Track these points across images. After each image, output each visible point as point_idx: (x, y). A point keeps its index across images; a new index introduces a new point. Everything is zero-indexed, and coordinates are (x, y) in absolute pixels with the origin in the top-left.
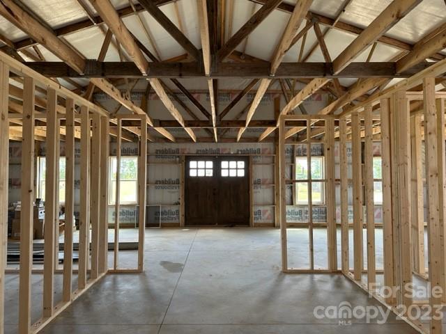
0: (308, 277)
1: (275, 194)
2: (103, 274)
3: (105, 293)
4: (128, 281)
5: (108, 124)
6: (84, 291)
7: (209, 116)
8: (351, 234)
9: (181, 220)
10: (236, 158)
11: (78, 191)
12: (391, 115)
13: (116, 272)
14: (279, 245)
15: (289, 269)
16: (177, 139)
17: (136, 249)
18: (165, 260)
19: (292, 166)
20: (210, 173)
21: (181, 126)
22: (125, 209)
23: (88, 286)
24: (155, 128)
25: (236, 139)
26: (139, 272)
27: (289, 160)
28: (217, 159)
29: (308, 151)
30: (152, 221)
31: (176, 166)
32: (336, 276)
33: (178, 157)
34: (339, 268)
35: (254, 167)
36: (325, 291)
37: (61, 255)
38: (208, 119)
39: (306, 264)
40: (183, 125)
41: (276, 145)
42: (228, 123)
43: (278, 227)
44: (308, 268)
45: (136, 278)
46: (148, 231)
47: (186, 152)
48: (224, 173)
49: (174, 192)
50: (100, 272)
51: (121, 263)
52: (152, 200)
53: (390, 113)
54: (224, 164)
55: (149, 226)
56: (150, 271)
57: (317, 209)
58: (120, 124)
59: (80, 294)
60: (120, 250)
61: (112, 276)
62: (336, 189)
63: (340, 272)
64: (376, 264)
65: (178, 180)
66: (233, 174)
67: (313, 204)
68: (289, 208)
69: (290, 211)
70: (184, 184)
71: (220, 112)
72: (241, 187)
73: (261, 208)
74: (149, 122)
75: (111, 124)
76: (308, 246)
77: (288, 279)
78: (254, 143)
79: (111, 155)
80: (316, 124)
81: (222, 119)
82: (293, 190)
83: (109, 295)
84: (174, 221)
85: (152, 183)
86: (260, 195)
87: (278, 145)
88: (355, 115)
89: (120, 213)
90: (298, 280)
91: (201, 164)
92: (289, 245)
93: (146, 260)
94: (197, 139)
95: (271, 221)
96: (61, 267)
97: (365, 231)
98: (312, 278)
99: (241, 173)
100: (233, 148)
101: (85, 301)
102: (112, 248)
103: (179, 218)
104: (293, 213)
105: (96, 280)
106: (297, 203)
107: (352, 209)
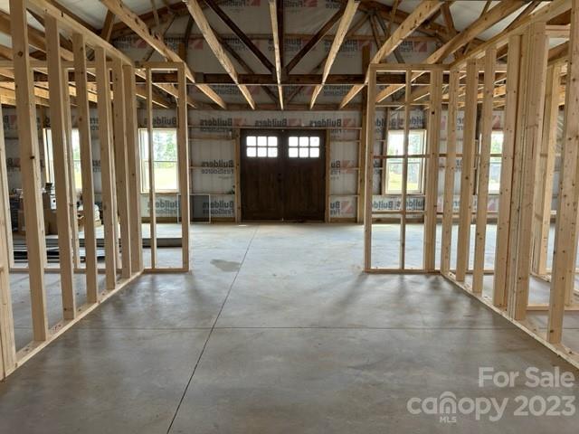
0: (397, 277)
1: (359, 181)
2: (138, 274)
3: (142, 295)
4: (169, 282)
5: (133, 79)
6: (114, 292)
7: (272, 67)
8: (455, 230)
9: (237, 214)
10: (308, 132)
11: (99, 174)
12: (523, 59)
13: (154, 271)
14: (362, 243)
15: (372, 268)
16: (229, 106)
17: (179, 246)
18: (218, 258)
19: (382, 144)
20: (273, 153)
21: (234, 82)
22: (164, 199)
23: (119, 287)
24: (198, 86)
25: (309, 105)
26: (184, 270)
27: (379, 135)
28: (283, 133)
29: (405, 122)
30: (199, 214)
31: (228, 142)
32: (433, 278)
33: (231, 130)
34: (437, 268)
35: (332, 144)
36: (418, 293)
37: (82, 252)
38: (270, 73)
39: (396, 264)
40: (236, 80)
41: (363, 114)
42: (299, 78)
43: (361, 223)
44: (397, 267)
45: (181, 278)
46: (194, 226)
47: (241, 124)
48: (293, 153)
49: (227, 178)
50: (134, 272)
51: (160, 262)
52: (198, 188)
53: (521, 56)
54: (293, 141)
55: (195, 220)
56: (198, 270)
57: (412, 200)
58: (150, 79)
59: (109, 295)
60: (158, 247)
61: (150, 276)
62: (440, 173)
63: (438, 273)
64: (485, 264)
65: (231, 162)
66: (304, 154)
67: (408, 193)
68: (376, 199)
69: (377, 202)
70: (239, 167)
71: (287, 62)
72: (314, 172)
73: (340, 199)
74: (188, 75)
75: (138, 79)
76: (399, 244)
77: (371, 279)
78: (333, 112)
79: (140, 126)
80: (418, 81)
81: (290, 73)
82: (382, 174)
83: (147, 296)
84: (228, 215)
85: (196, 166)
86: (339, 182)
87: (365, 114)
88: (472, 64)
89: (157, 203)
90: (384, 281)
91: (262, 140)
92: (373, 243)
93: (192, 259)
94: (256, 105)
95: (351, 216)
96: (83, 266)
97: (473, 228)
98: (402, 279)
99: (315, 153)
100: (305, 118)
101: (117, 303)
102: (147, 244)
103: (233, 211)
104: (381, 205)
105: (130, 280)
106: (387, 192)
107: (458, 200)
